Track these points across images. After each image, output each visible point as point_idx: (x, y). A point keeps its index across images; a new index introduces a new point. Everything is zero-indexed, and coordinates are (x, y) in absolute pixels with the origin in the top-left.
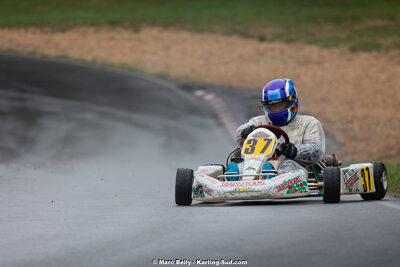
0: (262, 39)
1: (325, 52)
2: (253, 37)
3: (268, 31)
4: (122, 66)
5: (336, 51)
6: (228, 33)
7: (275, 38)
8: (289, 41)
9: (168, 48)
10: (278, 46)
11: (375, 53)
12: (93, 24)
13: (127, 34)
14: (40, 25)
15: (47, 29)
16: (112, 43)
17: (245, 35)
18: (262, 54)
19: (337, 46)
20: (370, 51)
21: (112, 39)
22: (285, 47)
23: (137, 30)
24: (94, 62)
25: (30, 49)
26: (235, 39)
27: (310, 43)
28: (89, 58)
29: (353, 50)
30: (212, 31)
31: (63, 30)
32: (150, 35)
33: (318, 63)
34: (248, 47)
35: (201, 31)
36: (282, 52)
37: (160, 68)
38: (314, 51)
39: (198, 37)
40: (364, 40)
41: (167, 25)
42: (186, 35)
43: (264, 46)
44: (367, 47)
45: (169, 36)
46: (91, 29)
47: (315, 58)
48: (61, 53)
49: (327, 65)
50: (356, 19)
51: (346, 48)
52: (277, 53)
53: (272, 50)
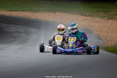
0: (86, 16)
1: (101, 19)
2: (83, 15)
3: (87, 14)
6: (77, 14)
8: (92, 17)
9: (62, 17)
10: (89, 17)
13: (52, 14)
14: (31, 11)
15: (33, 12)
17: (82, 15)
18: (86, 19)
19: (104, 18)
20: (112, 19)
21: (49, 15)
23: (55, 13)
24: (44, 20)
25: (29, 17)
26: (79, 15)
27: (98, 17)
28: (43, 19)
29: (108, 19)
30: (73, 14)
31: (37, 12)
32: (58, 14)
33: (99, 22)
34: (82, 18)
35: (71, 13)
36: (91, 19)
38: (98, 19)
39: (70, 15)
40: (111, 17)
41: (62, 12)
42: (67, 14)
43: (86, 17)
45: (63, 14)
46: (44, 12)
47: (99, 21)
48: (36, 18)
49: (102, 23)
50: (109, 11)
51: (106, 19)
52: (89, 19)
53: (88, 19)
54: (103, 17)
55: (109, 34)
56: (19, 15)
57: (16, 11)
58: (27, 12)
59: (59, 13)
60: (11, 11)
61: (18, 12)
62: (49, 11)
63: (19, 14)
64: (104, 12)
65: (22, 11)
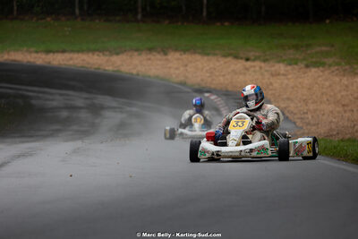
0: (247, 60)
1: (289, 68)
2: (241, 58)
3: (251, 55)
4: (157, 77)
5: (296, 66)
6: (225, 56)
7: (256, 59)
8: (265, 61)
9: (186, 65)
10: (257, 63)
11: (321, 68)
12: (137, 50)
13: (158, 56)
14: (102, 50)
15: (107, 53)
16: (150, 62)
17: (236, 57)
18: (247, 69)
19: (296, 64)
20: (318, 67)
21: (150, 59)
22: (263, 65)
23: (166, 54)
24: (138, 75)
25: (96, 66)
26: (229, 59)
27: (279, 62)
28: (134, 72)
29: (307, 66)
30: (215, 54)
31: (117, 54)
32: (174, 56)
33: (283, 75)
35: (208, 54)
36: (261, 68)
37: (181, 78)
38: (281, 67)
39: (206, 58)
40: (314, 60)
41: (185, 51)
42: (198, 57)
43: (248, 64)
44: (317, 65)
45: (186, 57)
46: (136, 53)
47: (282, 72)
48: (115, 69)
49: (290, 76)
50: (308, 46)
51: (302, 66)
52: (257, 68)
53: (254, 67)
54: (292, 62)
55: (312, 107)
56: (71, 62)
57: (63, 51)
58: (90, 54)
59: (177, 55)
60: (48, 52)
61: (67, 55)
62: (151, 50)
63: (71, 59)
64: (296, 47)
65: (78, 52)
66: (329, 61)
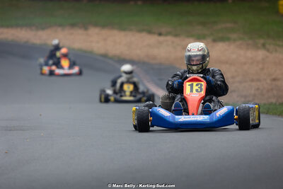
0: (160, 34)
2: (154, 33)
3: (163, 30)
5: (204, 41)
6: (140, 31)
7: (167, 34)
8: (176, 35)
9: (105, 40)
10: (169, 38)
11: (227, 43)
12: (61, 25)
13: (81, 31)
14: (29, 26)
15: (34, 28)
16: (72, 36)
17: (150, 32)
18: (161, 43)
19: (204, 39)
20: (224, 41)
21: (72, 34)
22: (174, 39)
23: (86, 29)
26: (144, 35)
29: (214, 41)
30: (131, 30)
31: (43, 29)
34: (153, 39)
35: (124, 30)
36: (173, 42)
37: (102, 51)
39: (123, 34)
40: (220, 35)
41: (104, 26)
42: (115, 32)
43: (162, 38)
44: (222, 39)
45: (105, 32)
46: (59, 29)
50: (214, 23)
51: (210, 40)
52: (170, 43)
53: (167, 41)
56: (2, 36)
58: (19, 30)
59: (97, 30)
62: (73, 25)
63: (2, 33)
64: (203, 24)
65: (8, 27)
66: (234, 36)
